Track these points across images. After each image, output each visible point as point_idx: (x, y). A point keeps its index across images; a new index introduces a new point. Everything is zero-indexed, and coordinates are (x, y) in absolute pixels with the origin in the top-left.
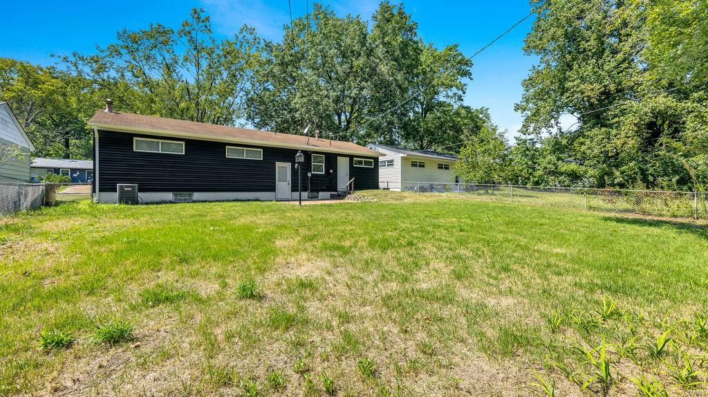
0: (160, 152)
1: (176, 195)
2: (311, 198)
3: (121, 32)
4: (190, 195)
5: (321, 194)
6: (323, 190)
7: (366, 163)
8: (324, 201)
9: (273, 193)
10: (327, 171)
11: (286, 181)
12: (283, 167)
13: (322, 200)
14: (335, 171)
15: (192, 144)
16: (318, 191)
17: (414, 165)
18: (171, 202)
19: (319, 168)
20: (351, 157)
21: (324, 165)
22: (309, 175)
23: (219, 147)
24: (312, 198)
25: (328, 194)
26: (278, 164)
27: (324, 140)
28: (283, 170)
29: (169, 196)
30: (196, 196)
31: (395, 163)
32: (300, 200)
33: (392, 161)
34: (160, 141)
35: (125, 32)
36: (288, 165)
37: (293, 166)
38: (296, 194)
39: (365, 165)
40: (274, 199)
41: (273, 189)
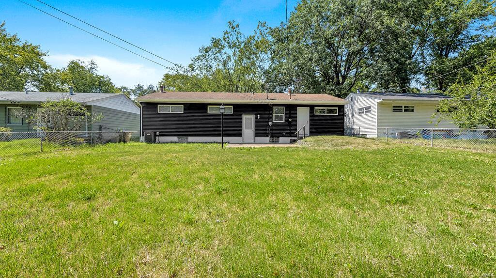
0: (171, 112)
1: (179, 138)
2: (272, 142)
3: (201, 48)
4: (187, 138)
5: (281, 139)
6: (283, 136)
7: (330, 111)
8: (283, 144)
9: (240, 138)
10: (287, 120)
11: (251, 129)
12: (248, 118)
13: (282, 144)
14: (295, 120)
15: (190, 107)
16: (278, 137)
17: (397, 109)
18: (176, 143)
19: (280, 118)
20: (312, 107)
21: (284, 115)
22: (270, 123)
23: (203, 107)
25: (288, 139)
26: (244, 117)
27: (296, 94)
28: (248, 120)
29: (175, 139)
30: (190, 139)
31: (372, 109)
32: (223, 143)
33: (369, 108)
34: (171, 106)
35: (203, 48)
36: (252, 117)
37: (256, 117)
38: (259, 139)
39: (327, 113)
40: (241, 142)
41: (240, 135)
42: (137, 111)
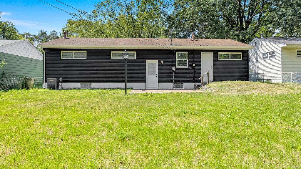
0: (74, 58)
1: (82, 84)
4: (90, 85)
5: (185, 85)
6: (187, 81)
7: (234, 56)
9: (143, 84)
10: (191, 66)
11: (154, 74)
12: (152, 64)
13: (186, 89)
14: (199, 65)
15: (91, 52)
16: (182, 82)
18: (79, 89)
19: (184, 64)
20: (216, 52)
21: (188, 60)
22: (174, 69)
23: (107, 52)
24: (177, 87)
25: (192, 85)
26: (148, 62)
27: (199, 40)
28: (152, 66)
29: (78, 85)
30: (93, 85)
31: (276, 54)
32: (126, 89)
33: (273, 52)
34: (74, 52)
36: (156, 62)
37: (160, 62)
38: (163, 85)
39: (231, 58)
40: (145, 88)
41: (144, 81)
42: (40, 57)
